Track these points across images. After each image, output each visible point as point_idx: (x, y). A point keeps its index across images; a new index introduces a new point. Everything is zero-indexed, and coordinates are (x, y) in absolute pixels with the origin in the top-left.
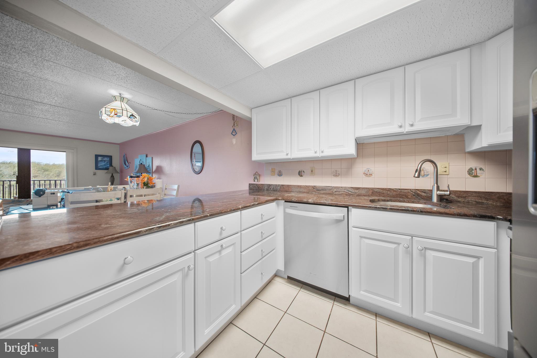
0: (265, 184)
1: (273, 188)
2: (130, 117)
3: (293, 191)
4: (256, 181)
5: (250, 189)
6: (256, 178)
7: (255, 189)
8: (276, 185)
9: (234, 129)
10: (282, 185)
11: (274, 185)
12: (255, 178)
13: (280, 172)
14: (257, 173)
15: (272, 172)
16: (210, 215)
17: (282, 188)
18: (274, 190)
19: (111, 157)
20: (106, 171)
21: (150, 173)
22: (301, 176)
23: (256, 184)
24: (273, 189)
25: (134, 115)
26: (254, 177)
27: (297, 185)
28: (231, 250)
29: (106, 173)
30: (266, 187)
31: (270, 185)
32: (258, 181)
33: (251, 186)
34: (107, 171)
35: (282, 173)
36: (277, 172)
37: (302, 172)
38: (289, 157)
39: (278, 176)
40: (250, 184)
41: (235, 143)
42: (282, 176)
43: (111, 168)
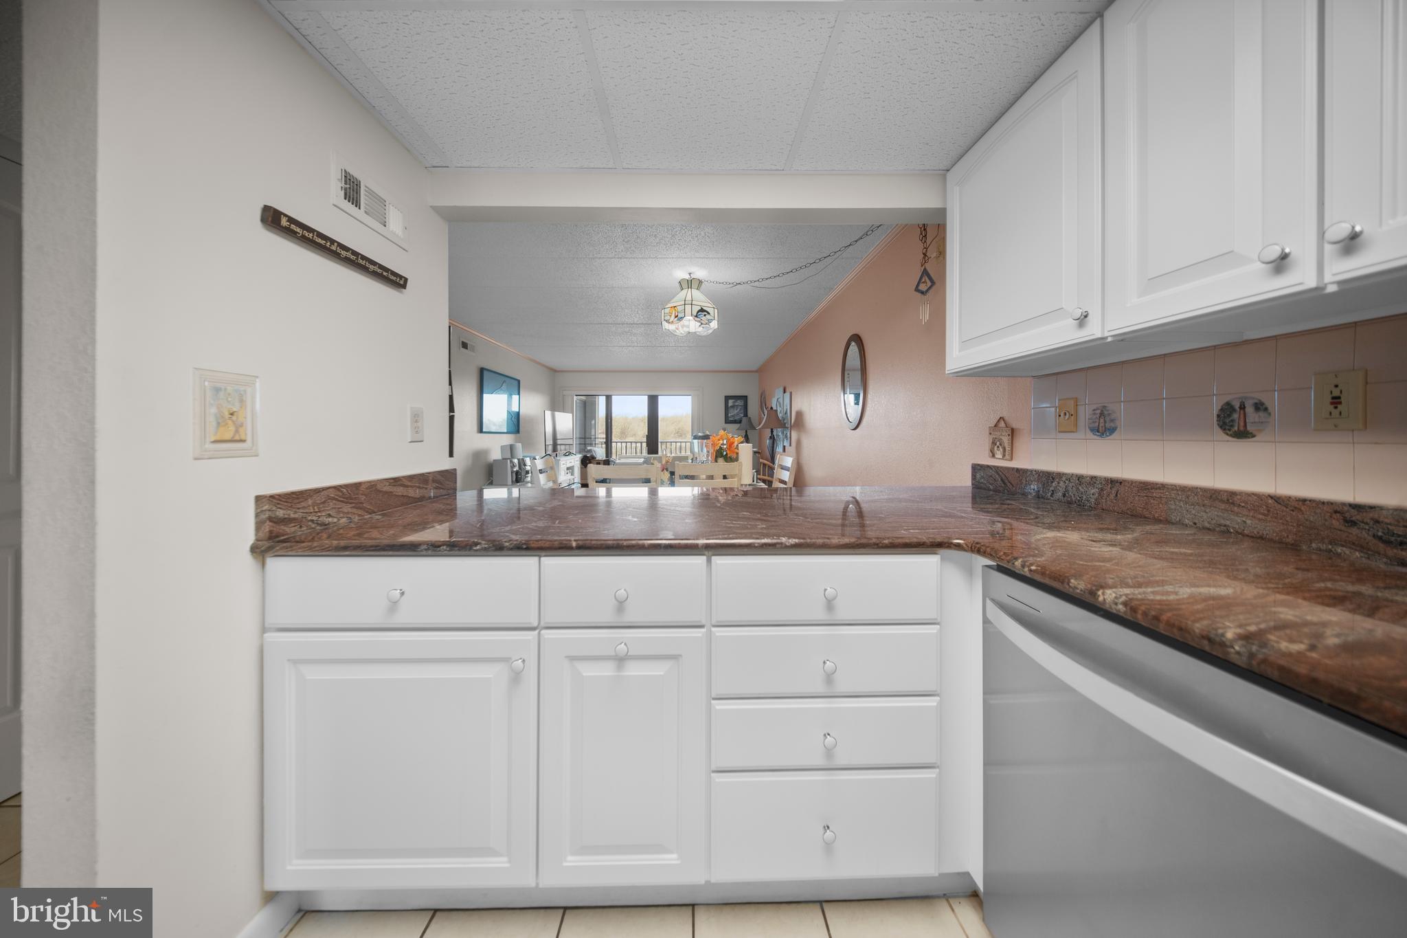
0: (1032, 471)
1: (1067, 491)
2: (696, 316)
3: (1173, 518)
4: (999, 455)
5: (977, 486)
6: (998, 443)
7: (991, 487)
8: (1080, 478)
9: (925, 272)
10: (1112, 482)
11: (1069, 477)
12: (994, 443)
13: (1103, 413)
14: (1002, 424)
15: (1062, 415)
16: (579, 548)
17: (1112, 496)
18: (1070, 503)
19: (745, 398)
20: (737, 426)
21: (788, 428)
22: (1243, 434)
23: (997, 469)
24: (1064, 495)
25: (704, 308)
26: (992, 437)
27: (1205, 490)
28: (662, 673)
29: (738, 429)
30: (1034, 486)
31: (1048, 478)
32: (1007, 457)
33: (978, 476)
34: (739, 425)
35: (1112, 421)
36: (1085, 413)
37: (1250, 410)
38: (1094, 330)
39: (1090, 435)
40: (976, 468)
41: (927, 317)
42: (1115, 435)
43: (744, 420)
